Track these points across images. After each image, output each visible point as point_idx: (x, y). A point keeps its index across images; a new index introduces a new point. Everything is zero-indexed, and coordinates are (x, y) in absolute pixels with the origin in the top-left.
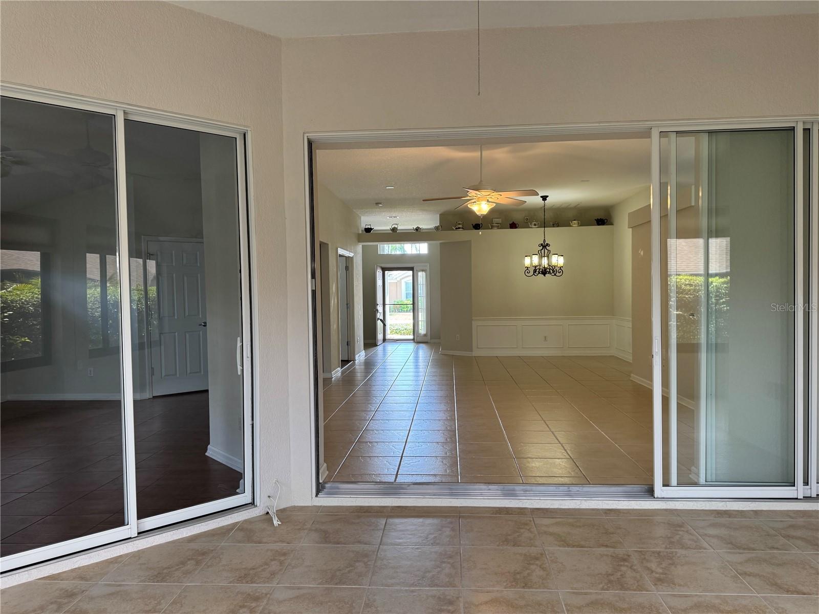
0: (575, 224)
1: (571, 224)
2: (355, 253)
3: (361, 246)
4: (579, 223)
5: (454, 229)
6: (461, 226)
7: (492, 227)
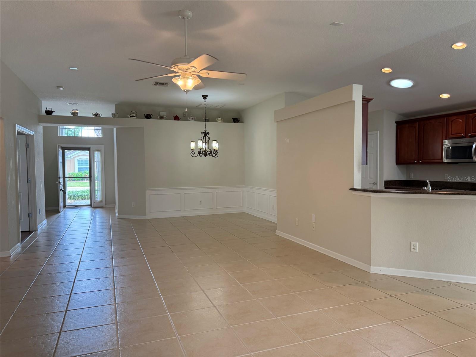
0: (219, 120)
1: (217, 121)
2: (36, 132)
3: (42, 127)
4: (222, 120)
5: (129, 117)
6: (134, 115)
7: (160, 118)
